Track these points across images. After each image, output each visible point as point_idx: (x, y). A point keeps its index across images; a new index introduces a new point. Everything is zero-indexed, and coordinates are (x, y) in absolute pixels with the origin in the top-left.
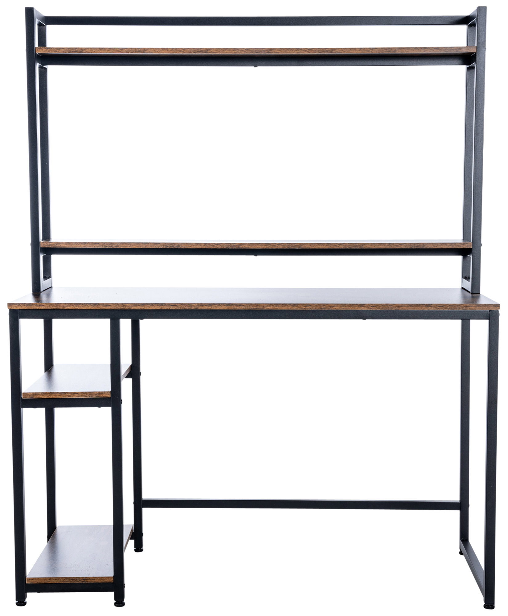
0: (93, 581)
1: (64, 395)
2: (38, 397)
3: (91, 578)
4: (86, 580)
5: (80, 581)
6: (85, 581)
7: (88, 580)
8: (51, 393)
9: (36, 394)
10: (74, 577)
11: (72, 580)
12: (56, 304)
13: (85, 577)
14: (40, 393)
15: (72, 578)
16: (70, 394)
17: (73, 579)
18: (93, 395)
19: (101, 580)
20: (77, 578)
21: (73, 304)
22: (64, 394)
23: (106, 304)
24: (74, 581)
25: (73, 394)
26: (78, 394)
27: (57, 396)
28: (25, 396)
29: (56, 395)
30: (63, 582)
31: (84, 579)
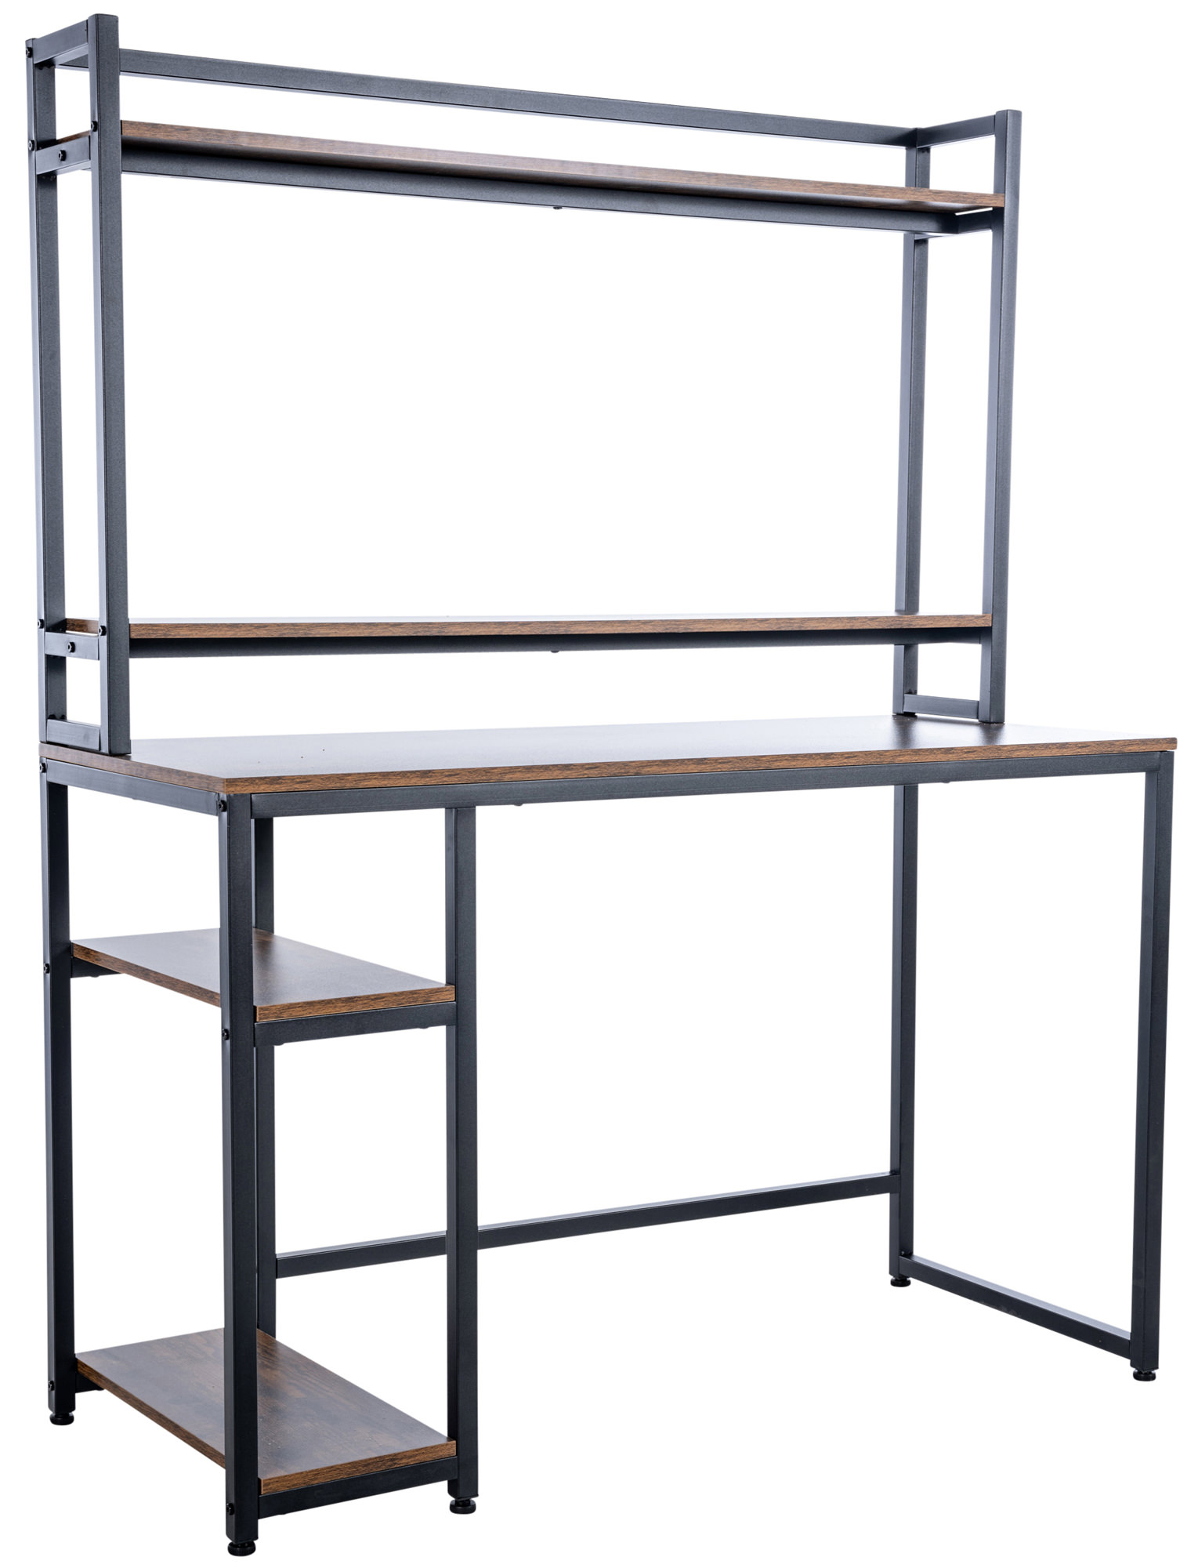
0: (413, 1459)
1: (352, 1004)
2: (294, 1014)
3: (408, 1454)
4: (396, 1461)
5: (384, 1464)
6: (395, 1464)
7: (401, 1459)
8: (323, 1001)
9: (289, 1008)
10: (370, 1459)
11: (365, 1466)
12: (338, 775)
13: (395, 1455)
14: (299, 1003)
15: (366, 1460)
16: (366, 1001)
17: (369, 1464)
18: (417, 998)
19: (430, 1455)
20: (378, 1460)
21: (377, 773)
22: (353, 1002)
23: (448, 770)
24: (371, 1467)
25: (372, 1000)
26: (383, 998)
27: (338, 1009)
28: (265, 1014)
29: (335, 1007)
30: (345, 1474)
31: (392, 1460)
